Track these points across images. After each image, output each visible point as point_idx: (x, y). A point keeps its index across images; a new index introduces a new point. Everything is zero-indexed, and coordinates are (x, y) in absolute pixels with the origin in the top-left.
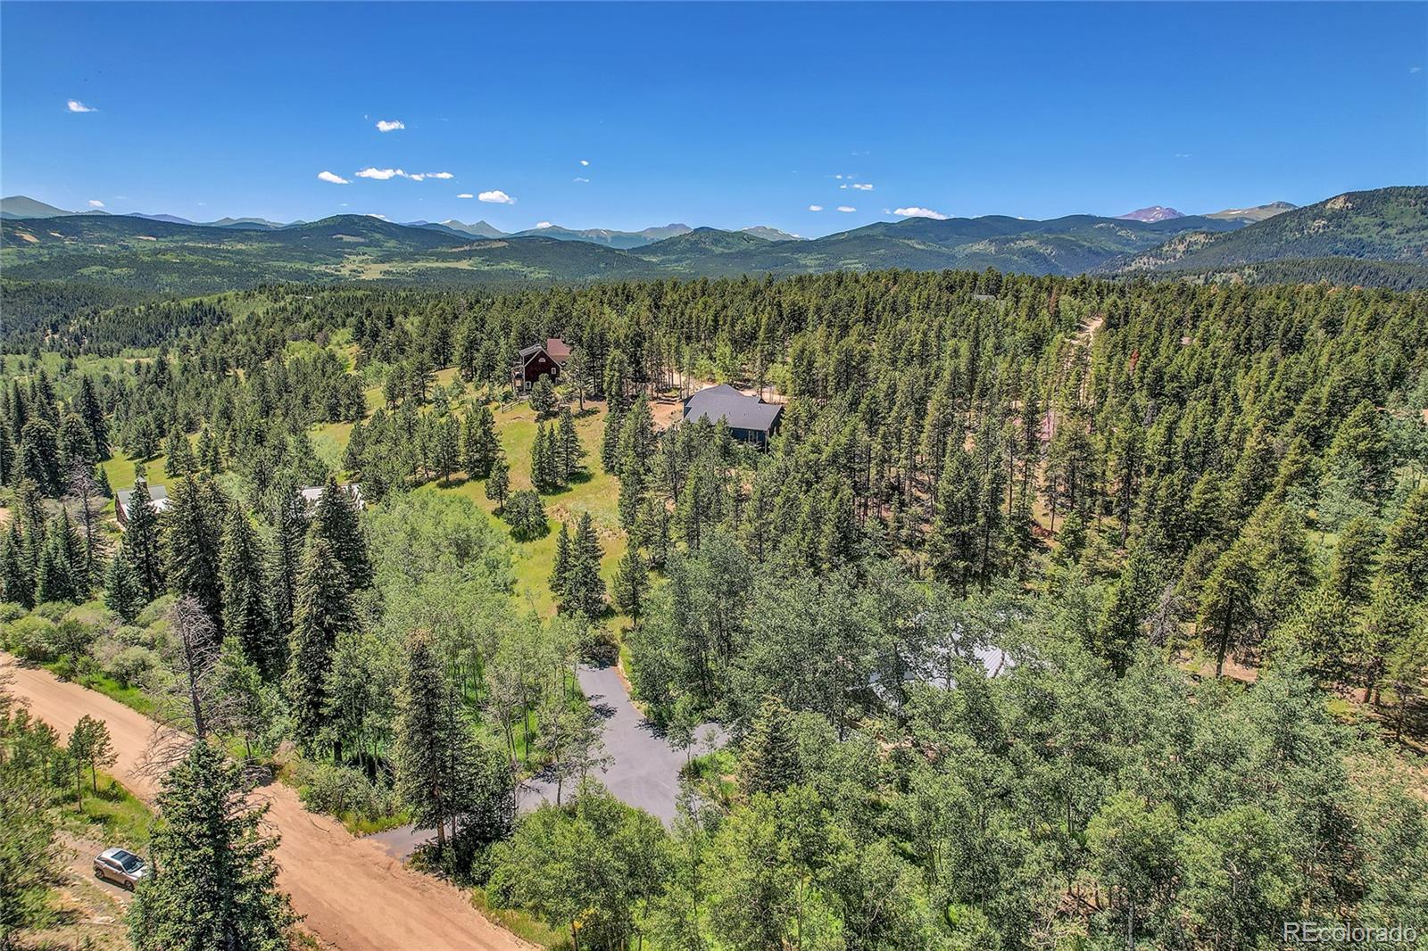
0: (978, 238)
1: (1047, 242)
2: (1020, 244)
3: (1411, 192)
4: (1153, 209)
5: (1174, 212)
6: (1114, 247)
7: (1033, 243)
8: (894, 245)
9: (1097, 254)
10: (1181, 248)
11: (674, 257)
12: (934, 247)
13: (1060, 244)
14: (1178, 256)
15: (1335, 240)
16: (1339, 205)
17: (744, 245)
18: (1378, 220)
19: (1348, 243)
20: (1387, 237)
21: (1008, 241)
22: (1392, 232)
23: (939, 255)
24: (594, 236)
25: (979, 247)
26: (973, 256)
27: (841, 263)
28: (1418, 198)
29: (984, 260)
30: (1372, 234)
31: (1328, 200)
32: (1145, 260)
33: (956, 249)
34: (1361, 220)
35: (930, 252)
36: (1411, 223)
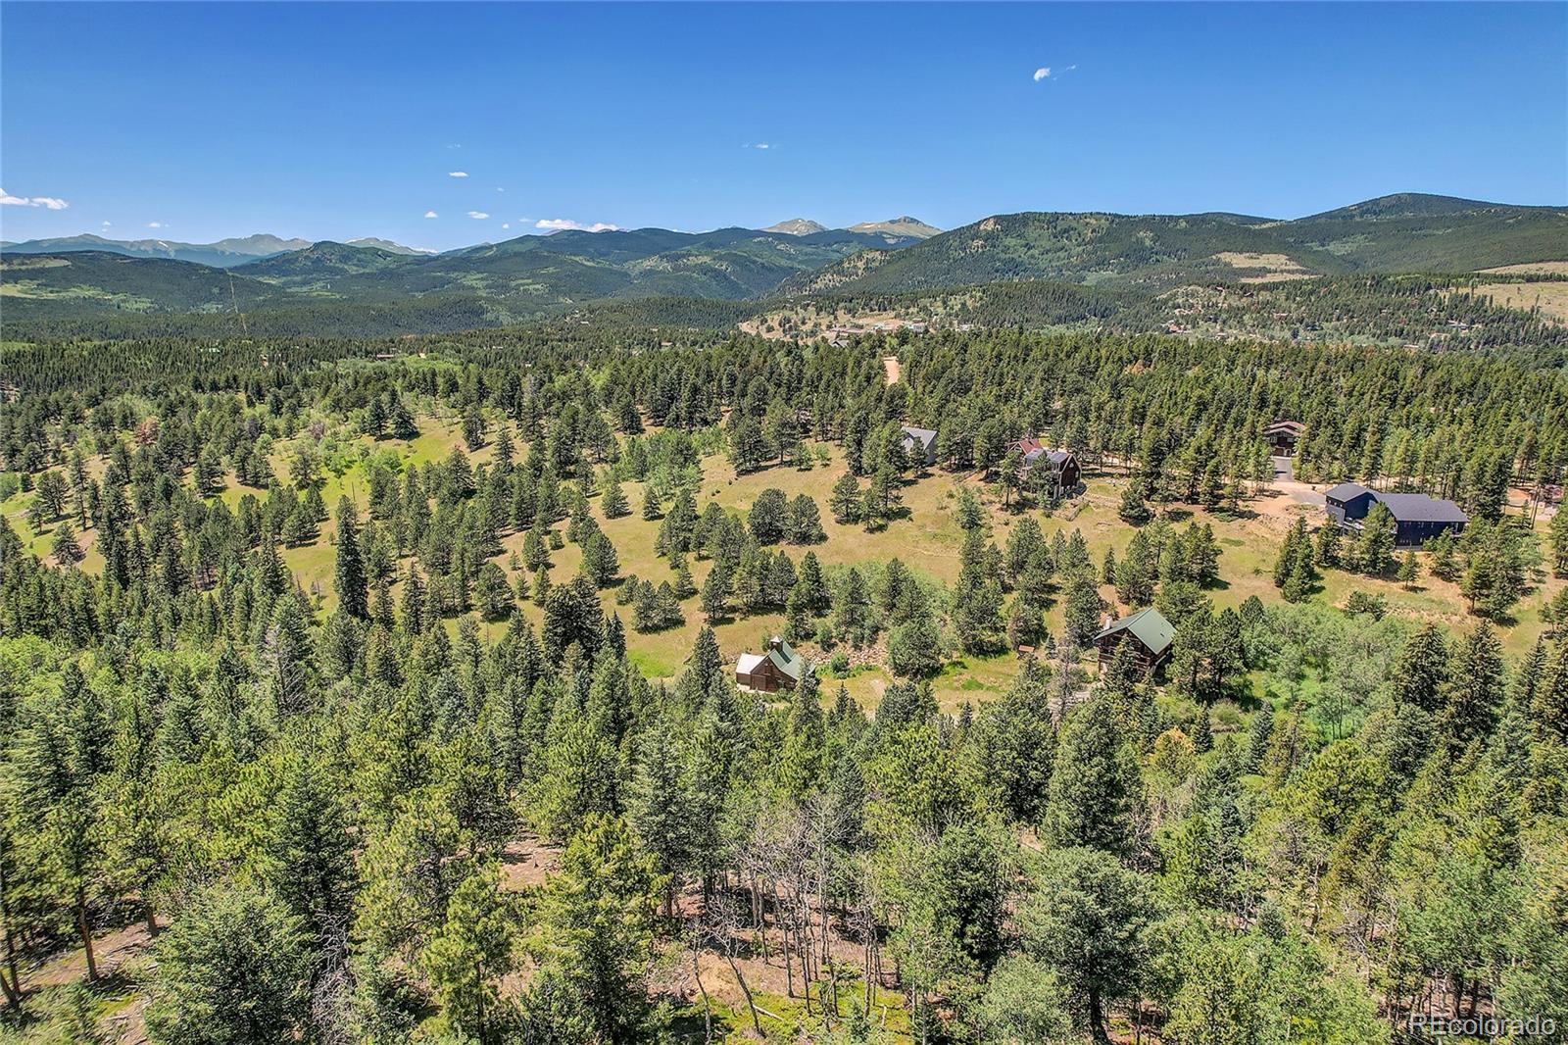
0: (648, 253)
1: (721, 258)
2: (693, 261)
3: (1042, 217)
4: (795, 222)
5: (814, 224)
6: (784, 263)
7: (706, 259)
8: (562, 262)
9: (770, 270)
10: (861, 265)
11: (298, 278)
12: (605, 264)
13: (734, 260)
14: (860, 272)
15: (993, 258)
16: (990, 226)
17: (380, 263)
18: (1024, 242)
19: (1005, 262)
20: (1033, 256)
21: (679, 257)
22: (1035, 252)
23: (612, 272)
24: (149, 249)
25: (648, 263)
26: (649, 273)
27: (513, 284)
28: (1049, 222)
29: (666, 278)
30: (1021, 254)
31: (979, 223)
32: (829, 276)
33: (626, 265)
34: (1010, 241)
35: (602, 269)
36: (1048, 245)
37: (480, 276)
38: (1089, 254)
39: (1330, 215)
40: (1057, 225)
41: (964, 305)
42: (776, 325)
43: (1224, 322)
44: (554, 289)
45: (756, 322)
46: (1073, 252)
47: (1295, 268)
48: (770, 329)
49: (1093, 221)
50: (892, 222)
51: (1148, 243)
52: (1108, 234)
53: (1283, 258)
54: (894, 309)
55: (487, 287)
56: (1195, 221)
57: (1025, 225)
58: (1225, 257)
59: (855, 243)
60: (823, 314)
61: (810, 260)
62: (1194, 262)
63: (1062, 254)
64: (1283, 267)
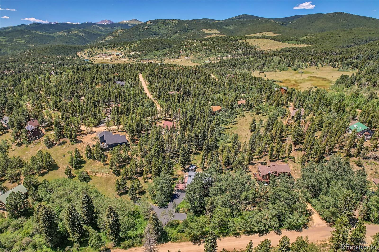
0: (60, 30)
1: (81, 32)
2: (73, 33)
3: (162, 20)
4: (105, 20)
5: (110, 21)
6: (99, 33)
7: (77, 32)
8: (32, 33)
9: (96, 35)
10: (117, 33)
12: (46, 34)
13: (85, 32)
14: (117, 35)
15: (150, 31)
16: (149, 23)
18: (158, 27)
19: (153, 32)
20: (160, 31)
21: (69, 32)
22: (160, 29)
23: (48, 36)
25: (60, 33)
26: (60, 37)
27: (15, 40)
28: (164, 22)
29: (64, 38)
30: (157, 30)
31: (147, 22)
32: (109, 37)
33: (54, 34)
34: (154, 27)
35: (45, 35)
36: (163, 28)
37: (4, 37)
38: (173, 30)
39: (229, 19)
40: (165, 22)
41: (134, 46)
42: (86, 53)
43: (192, 50)
44: (28, 42)
45: (82, 52)
46: (169, 29)
47: (218, 33)
48: (85, 54)
49: (174, 21)
50: (131, 20)
51: (187, 27)
52: (178, 24)
53: (216, 30)
54: (117, 48)
55: (7, 41)
56: (198, 21)
57: (158, 22)
58: (204, 30)
59: (120, 27)
60: (99, 49)
61: (107, 32)
62: (197, 32)
63: (167, 30)
64: (216, 33)
